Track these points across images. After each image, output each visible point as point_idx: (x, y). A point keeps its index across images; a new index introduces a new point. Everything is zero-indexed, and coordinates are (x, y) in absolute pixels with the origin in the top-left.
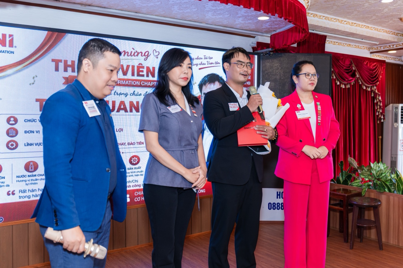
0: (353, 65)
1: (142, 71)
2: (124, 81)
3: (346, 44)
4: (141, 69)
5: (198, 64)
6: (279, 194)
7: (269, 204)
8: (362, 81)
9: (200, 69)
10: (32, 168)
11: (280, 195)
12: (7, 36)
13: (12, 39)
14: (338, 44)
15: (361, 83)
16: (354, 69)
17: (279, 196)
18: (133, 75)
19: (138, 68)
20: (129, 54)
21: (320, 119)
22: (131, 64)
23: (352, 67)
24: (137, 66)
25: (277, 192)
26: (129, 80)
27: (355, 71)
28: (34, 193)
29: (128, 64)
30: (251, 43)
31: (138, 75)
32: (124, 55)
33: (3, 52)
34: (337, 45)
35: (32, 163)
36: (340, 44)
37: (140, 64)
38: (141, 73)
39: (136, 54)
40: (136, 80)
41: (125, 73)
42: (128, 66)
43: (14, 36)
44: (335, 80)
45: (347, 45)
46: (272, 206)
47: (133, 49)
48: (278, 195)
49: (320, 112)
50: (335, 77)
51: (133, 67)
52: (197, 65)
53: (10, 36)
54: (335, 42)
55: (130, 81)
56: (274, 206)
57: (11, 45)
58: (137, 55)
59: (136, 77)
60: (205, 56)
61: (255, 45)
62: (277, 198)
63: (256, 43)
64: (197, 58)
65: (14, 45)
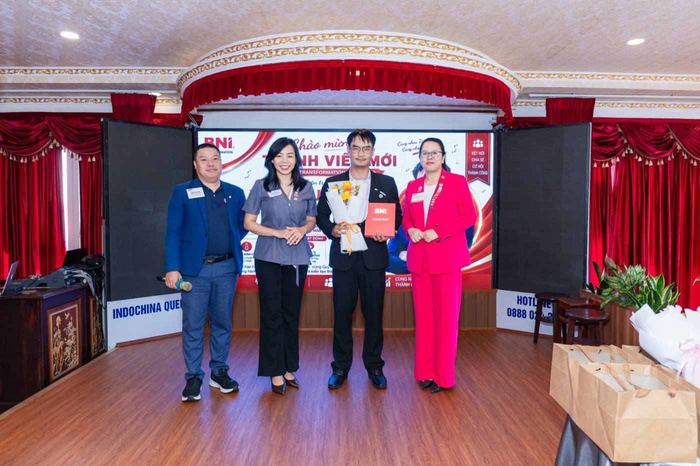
0: (671, 132)
1: (348, 161)
2: (329, 171)
3: (655, 104)
4: (346, 159)
5: (412, 149)
6: (520, 298)
7: (508, 309)
8: (690, 154)
9: (414, 154)
10: (247, 248)
11: (521, 300)
12: (228, 139)
13: (231, 141)
14: (640, 106)
15: (686, 157)
16: (671, 137)
17: (520, 302)
18: (338, 164)
19: (343, 157)
20: (334, 145)
21: (434, 202)
22: (336, 154)
23: (668, 135)
24: (343, 156)
25: (518, 297)
26: (333, 170)
27: (674, 140)
28: (250, 269)
29: (333, 155)
30: (491, 119)
31: (344, 164)
32: (329, 147)
33: (225, 152)
34: (637, 107)
35: (247, 244)
36: (644, 105)
37: (345, 154)
38: (346, 163)
39: (341, 144)
40: (341, 170)
41: (330, 164)
42: (333, 157)
43: (233, 139)
44: (633, 155)
45: (659, 106)
46: (512, 312)
47: (338, 140)
48: (518, 300)
49: (437, 195)
50: (632, 152)
51: (338, 157)
52: (410, 150)
53: (230, 139)
54: (632, 104)
55: (335, 171)
56: (514, 312)
57: (230, 146)
58: (342, 146)
59: (341, 167)
60: (420, 140)
61: (495, 121)
62: (518, 303)
63: (496, 118)
64: (411, 143)
65: (233, 146)
